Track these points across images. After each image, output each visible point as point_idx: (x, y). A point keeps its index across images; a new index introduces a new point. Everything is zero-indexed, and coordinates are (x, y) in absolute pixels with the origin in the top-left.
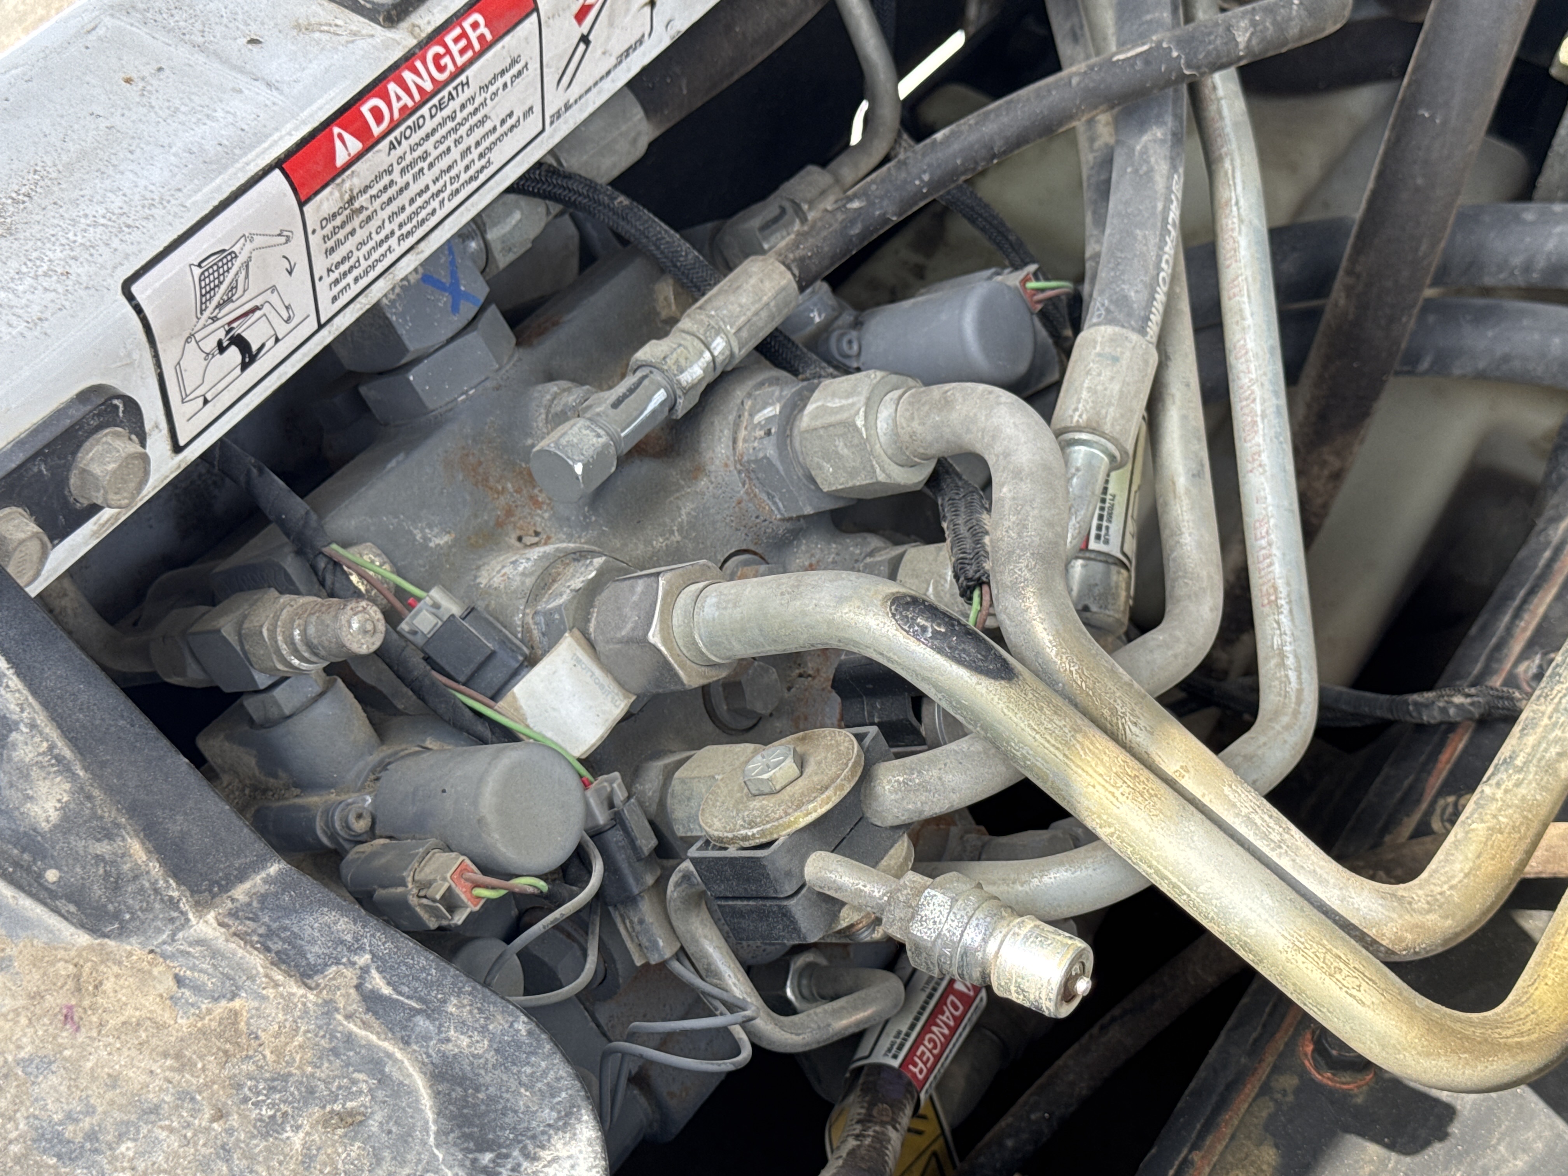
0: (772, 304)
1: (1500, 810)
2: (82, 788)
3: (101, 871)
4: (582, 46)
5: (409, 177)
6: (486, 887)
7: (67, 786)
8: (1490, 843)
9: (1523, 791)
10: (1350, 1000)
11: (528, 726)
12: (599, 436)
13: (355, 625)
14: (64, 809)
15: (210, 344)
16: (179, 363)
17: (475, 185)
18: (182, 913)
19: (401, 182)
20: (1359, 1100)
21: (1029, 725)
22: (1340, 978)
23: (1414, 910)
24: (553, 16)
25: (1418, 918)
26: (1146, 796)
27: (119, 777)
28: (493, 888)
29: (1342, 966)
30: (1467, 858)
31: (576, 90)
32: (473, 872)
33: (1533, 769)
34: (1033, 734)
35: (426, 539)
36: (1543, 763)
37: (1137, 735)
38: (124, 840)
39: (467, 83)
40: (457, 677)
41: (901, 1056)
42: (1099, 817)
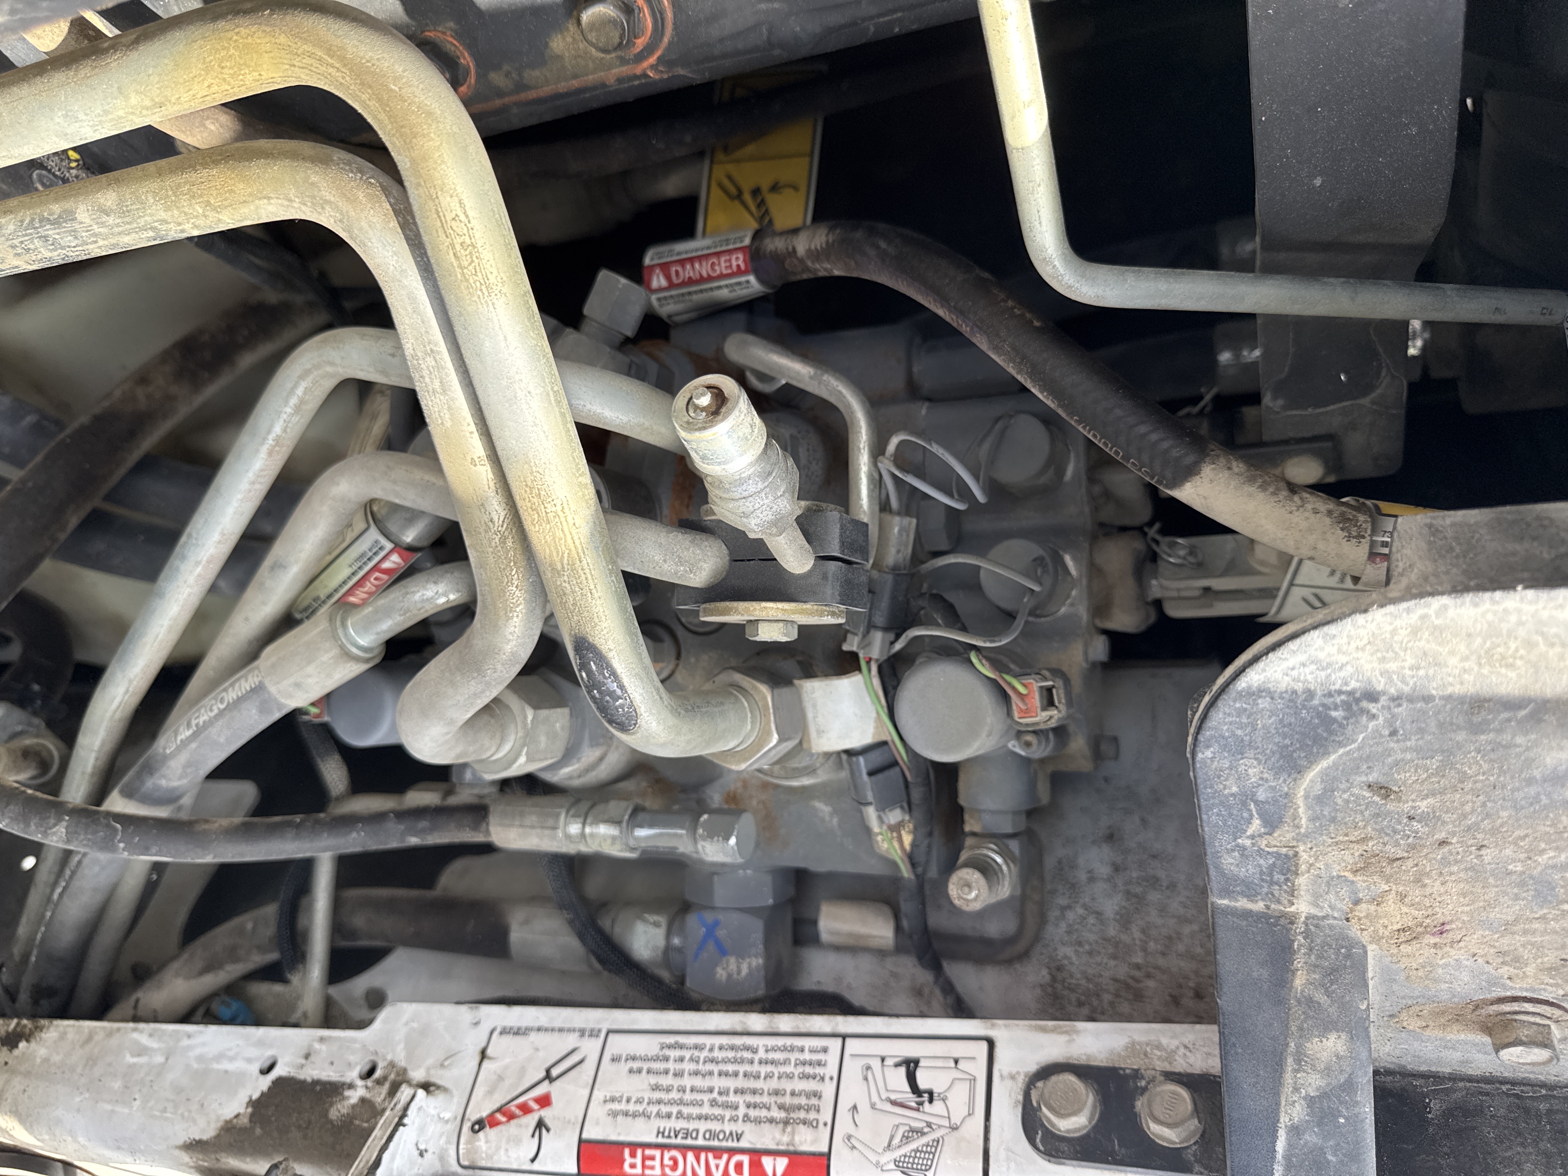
0: (517, 823)
1: (197, 217)
2: (1301, 1037)
3: (1334, 987)
4: (555, 1072)
5: (732, 1098)
6: (1014, 689)
7: (1308, 1045)
8: (226, 203)
9: (163, 215)
10: (471, 213)
11: (878, 713)
12: (703, 847)
13: (973, 895)
14: (1323, 1035)
15: (938, 1107)
16: (969, 1115)
17: (682, 1039)
18: (1307, 925)
19: (739, 1099)
20: (451, 24)
21: (593, 599)
22: (467, 238)
23: (342, 214)
24: (569, 1122)
25: (342, 204)
26: (535, 491)
27: (1271, 1025)
28: (1009, 684)
29: (458, 247)
30: (257, 208)
31: (572, 1041)
32: (1017, 705)
33: (142, 222)
34: (594, 591)
35: (831, 815)
36: (127, 219)
37: (497, 510)
38: (1302, 991)
39: (658, 1133)
40: (900, 775)
41: (743, 279)
42: (584, 495)
